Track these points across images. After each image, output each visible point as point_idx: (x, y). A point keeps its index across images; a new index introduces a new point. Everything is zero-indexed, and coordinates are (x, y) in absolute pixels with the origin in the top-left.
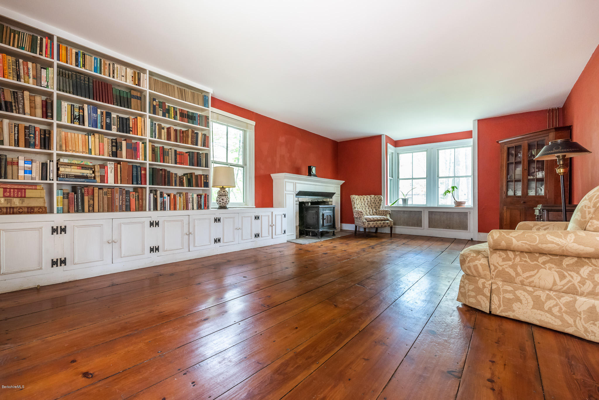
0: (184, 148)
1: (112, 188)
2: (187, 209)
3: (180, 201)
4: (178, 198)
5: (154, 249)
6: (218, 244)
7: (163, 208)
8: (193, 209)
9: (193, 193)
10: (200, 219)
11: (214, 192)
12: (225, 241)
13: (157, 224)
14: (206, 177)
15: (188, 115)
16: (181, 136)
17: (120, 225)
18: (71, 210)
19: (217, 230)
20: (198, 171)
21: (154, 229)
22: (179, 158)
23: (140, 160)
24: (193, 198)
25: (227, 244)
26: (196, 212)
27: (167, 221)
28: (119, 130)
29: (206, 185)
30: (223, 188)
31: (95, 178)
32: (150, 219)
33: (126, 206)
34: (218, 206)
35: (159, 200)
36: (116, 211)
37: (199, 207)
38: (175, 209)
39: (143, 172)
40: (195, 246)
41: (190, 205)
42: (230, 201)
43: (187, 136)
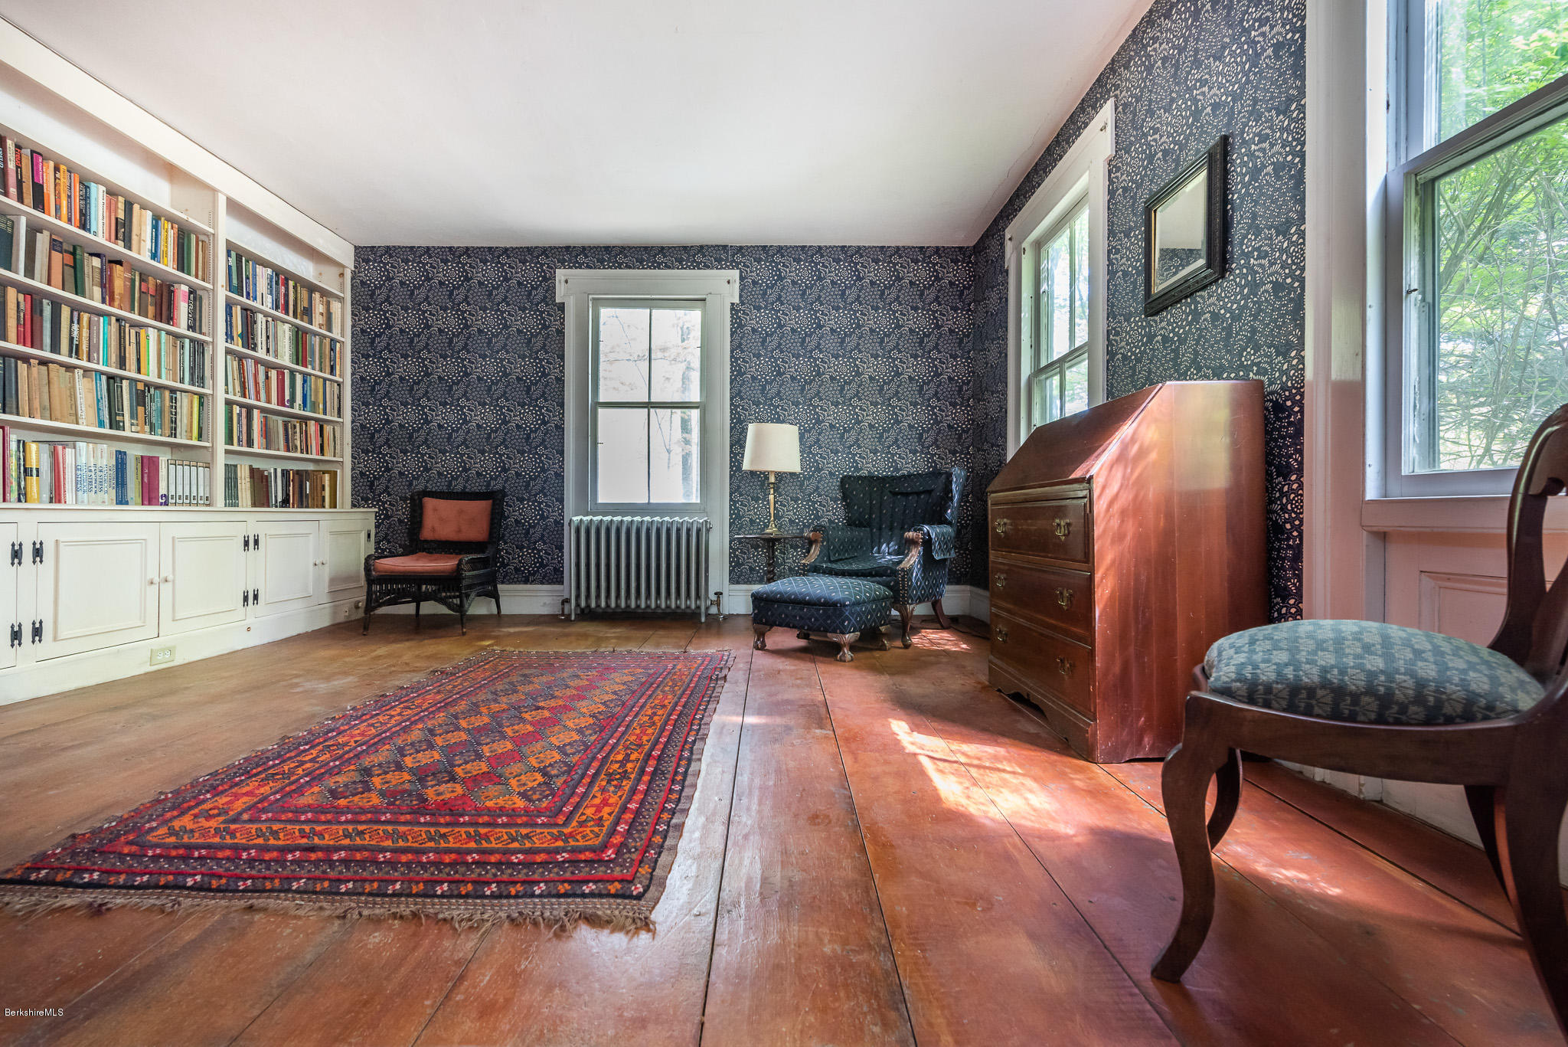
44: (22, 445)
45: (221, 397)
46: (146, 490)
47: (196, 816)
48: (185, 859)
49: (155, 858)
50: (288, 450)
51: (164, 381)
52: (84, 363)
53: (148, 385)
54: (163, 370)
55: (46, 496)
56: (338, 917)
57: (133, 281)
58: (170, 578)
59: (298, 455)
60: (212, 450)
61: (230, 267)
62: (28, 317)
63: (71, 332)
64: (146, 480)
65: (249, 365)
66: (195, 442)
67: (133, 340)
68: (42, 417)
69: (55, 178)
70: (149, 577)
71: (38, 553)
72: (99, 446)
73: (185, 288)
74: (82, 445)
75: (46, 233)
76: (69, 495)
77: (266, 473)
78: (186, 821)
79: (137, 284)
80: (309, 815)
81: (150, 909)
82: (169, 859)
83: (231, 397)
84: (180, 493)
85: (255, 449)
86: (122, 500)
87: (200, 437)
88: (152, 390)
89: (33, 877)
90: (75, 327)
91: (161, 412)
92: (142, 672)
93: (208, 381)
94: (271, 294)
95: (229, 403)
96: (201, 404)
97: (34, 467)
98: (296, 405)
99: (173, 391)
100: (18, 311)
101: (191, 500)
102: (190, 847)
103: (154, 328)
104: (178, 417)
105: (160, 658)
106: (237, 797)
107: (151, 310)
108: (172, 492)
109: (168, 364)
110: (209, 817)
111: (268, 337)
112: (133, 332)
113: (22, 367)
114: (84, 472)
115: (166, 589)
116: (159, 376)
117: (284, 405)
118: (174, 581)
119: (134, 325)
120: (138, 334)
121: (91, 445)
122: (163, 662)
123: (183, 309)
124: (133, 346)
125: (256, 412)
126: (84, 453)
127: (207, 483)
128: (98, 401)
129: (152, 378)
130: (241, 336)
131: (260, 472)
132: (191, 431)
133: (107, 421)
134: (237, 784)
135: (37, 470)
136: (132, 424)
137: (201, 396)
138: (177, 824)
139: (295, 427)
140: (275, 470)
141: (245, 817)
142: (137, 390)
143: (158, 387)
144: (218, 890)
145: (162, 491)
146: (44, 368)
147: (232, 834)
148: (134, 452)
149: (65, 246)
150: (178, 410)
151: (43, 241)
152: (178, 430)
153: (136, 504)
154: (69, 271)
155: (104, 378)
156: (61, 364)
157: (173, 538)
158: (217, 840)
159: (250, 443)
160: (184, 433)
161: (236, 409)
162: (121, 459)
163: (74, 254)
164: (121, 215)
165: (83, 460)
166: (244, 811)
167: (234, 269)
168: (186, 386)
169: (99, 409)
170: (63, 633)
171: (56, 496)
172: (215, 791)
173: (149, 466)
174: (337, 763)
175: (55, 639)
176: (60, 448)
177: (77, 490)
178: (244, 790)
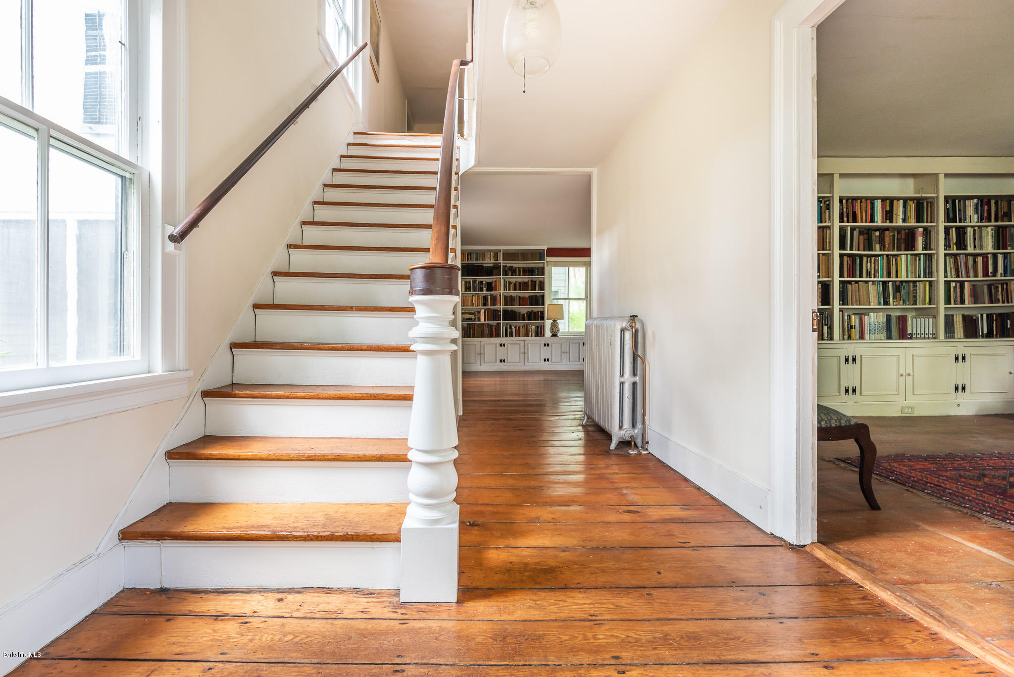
0: (527, 293)
1: (483, 324)
2: (528, 336)
3: (522, 331)
4: (521, 329)
5: (502, 361)
6: (547, 363)
7: (511, 335)
8: (532, 336)
9: (533, 325)
10: (532, 344)
11: (548, 323)
12: (553, 361)
13: (548, 345)
14: (543, 313)
15: (529, 270)
16: (523, 286)
17: (484, 345)
18: (466, 336)
19: (545, 352)
20: (536, 308)
21: (502, 348)
22: (522, 301)
23: (497, 307)
24: (532, 329)
25: (556, 363)
26: (534, 338)
27: (510, 344)
28: (487, 290)
29: (543, 318)
30: (555, 321)
31: (475, 319)
32: (499, 342)
33: (490, 334)
34: (551, 335)
35: (509, 330)
36: (485, 337)
37: (537, 335)
38: (519, 336)
39: (499, 313)
40: (528, 362)
41: (530, 334)
42: (561, 331)
43: (528, 285)
44: (849, 316)
45: (942, 279)
46: (901, 332)
47: (900, 464)
48: (891, 473)
49: (882, 469)
50: (992, 302)
51: (909, 279)
52: (873, 279)
53: (901, 282)
54: (909, 273)
55: (858, 336)
56: (937, 503)
57: (894, 236)
58: (911, 374)
59: (1000, 304)
60: (937, 309)
61: (948, 209)
62: (851, 267)
63: (867, 267)
64: (901, 327)
65: (961, 259)
66: (927, 306)
67: (894, 263)
68: (857, 305)
69: (861, 206)
70: (901, 372)
71: (854, 360)
72: (879, 314)
73: (921, 230)
74: (872, 314)
75: (857, 229)
76: (867, 336)
77: (974, 318)
78: (896, 465)
79: (896, 236)
80: (945, 478)
81: (877, 479)
82: (886, 471)
83: (949, 279)
84: (919, 332)
85: (967, 305)
86: (889, 337)
87: (930, 303)
88: (904, 284)
89: (847, 461)
90: (869, 264)
91: (909, 293)
92: (897, 416)
93: (935, 274)
94: (977, 213)
95: (947, 283)
96: (931, 286)
97: (853, 325)
98: (999, 274)
99: (915, 282)
100: (847, 265)
101: (925, 336)
102: (894, 471)
103: (904, 254)
104: (918, 294)
105: (906, 410)
106: (918, 464)
107: (903, 246)
108: (914, 332)
109: (911, 269)
110: (904, 466)
111: (975, 239)
112: (894, 259)
113: (849, 286)
114: (873, 326)
115: (909, 379)
116: (907, 277)
117: (988, 276)
118: (913, 375)
119: (894, 255)
120: (896, 260)
121: (875, 314)
122: (907, 413)
123: (920, 241)
124: (894, 266)
125: (966, 284)
126: (872, 317)
127: (934, 325)
128: (878, 294)
129: (904, 278)
130: (956, 244)
131: (970, 317)
132: (925, 300)
133: (882, 302)
134: (920, 461)
135: (855, 326)
136: (894, 302)
137: (931, 283)
138: (892, 464)
139: (997, 287)
140: (982, 315)
141: (918, 470)
142: (896, 285)
143: (906, 282)
144: (899, 483)
145: (909, 331)
146: (857, 284)
147: (911, 473)
148: (895, 314)
149: (865, 232)
150: (918, 291)
151: (856, 233)
152: (918, 301)
153: (896, 339)
154: (866, 242)
155: (881, 283)
156: (863, 281)
157: (913, 355)
158: (905, 472)
159: (962, 302)
160: (921, 302)
161: (953, 284)
162: (889, 318)
163: (868, 234)
164: (888, 208)
165: (872, 320)
166: (919, 469)
167: (951, 210)
168: (922, 279)
169: (879, 297)
170: (863, 393)
171: (862, 337)
172: (910, 460)
173: (902, 320)
174: (971, 468)
175: (861, 394)
176: (863, 316)
177: (870, 334)
178: (921, 464)
